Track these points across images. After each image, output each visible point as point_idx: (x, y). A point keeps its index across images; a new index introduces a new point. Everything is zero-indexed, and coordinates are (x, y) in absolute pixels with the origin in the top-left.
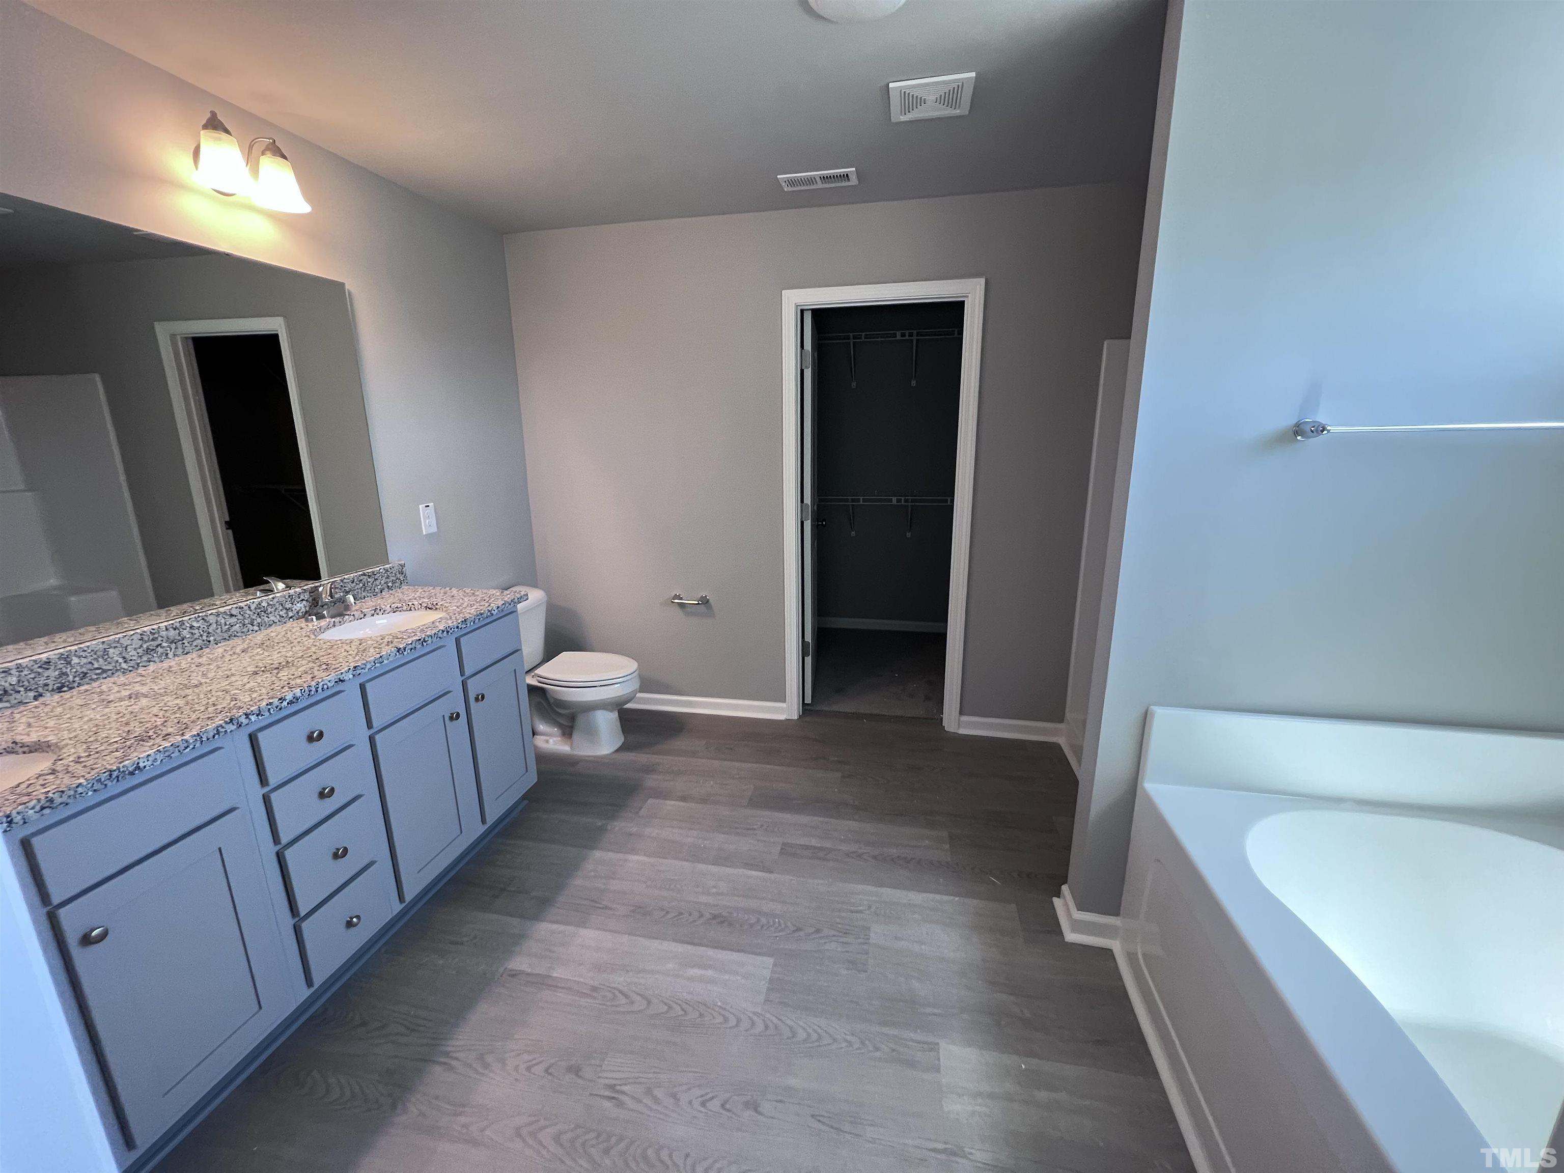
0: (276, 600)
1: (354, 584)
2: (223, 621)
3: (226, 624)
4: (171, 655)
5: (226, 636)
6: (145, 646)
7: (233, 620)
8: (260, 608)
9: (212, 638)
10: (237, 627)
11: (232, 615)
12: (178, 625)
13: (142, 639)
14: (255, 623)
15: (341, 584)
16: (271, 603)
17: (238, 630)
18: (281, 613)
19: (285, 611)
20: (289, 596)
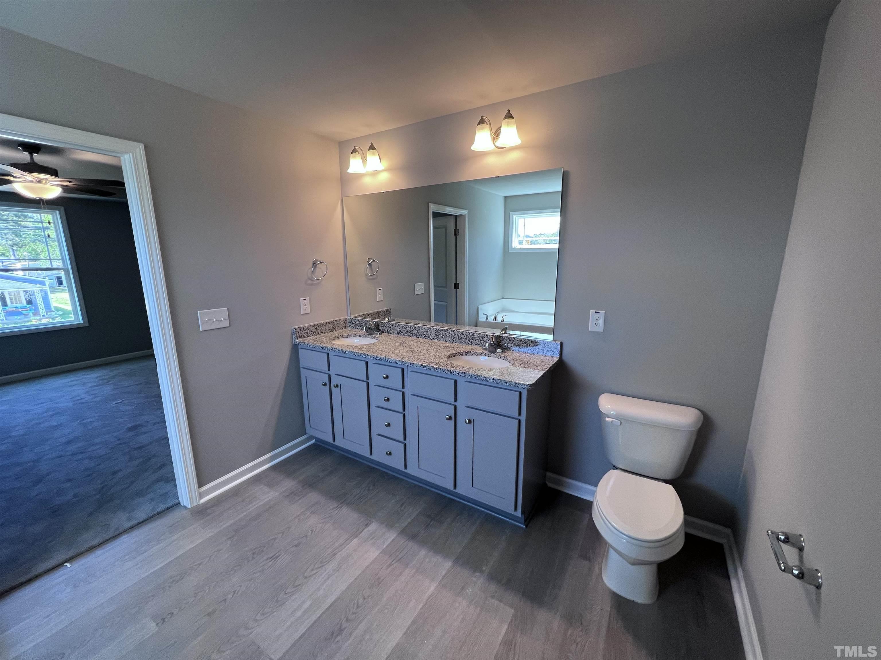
0: (480, 335)
1: (521, 343)
2: (459, 335)
3: (460, 337)
4: (442, 340)
5: (459, 341)
6: (436, 333)
7: (463, 336)
8: (473, 336)
9: (455, 340)
10: (463, 340)
11: (463, 334)
12: (446, 330)
13: (436, 331)
14: (470, 341)
15: (514, 340)
16: (478, 335)
17: (464, 341)
18: (481, 341)
19: (483, 341)
20: (486, 336)
